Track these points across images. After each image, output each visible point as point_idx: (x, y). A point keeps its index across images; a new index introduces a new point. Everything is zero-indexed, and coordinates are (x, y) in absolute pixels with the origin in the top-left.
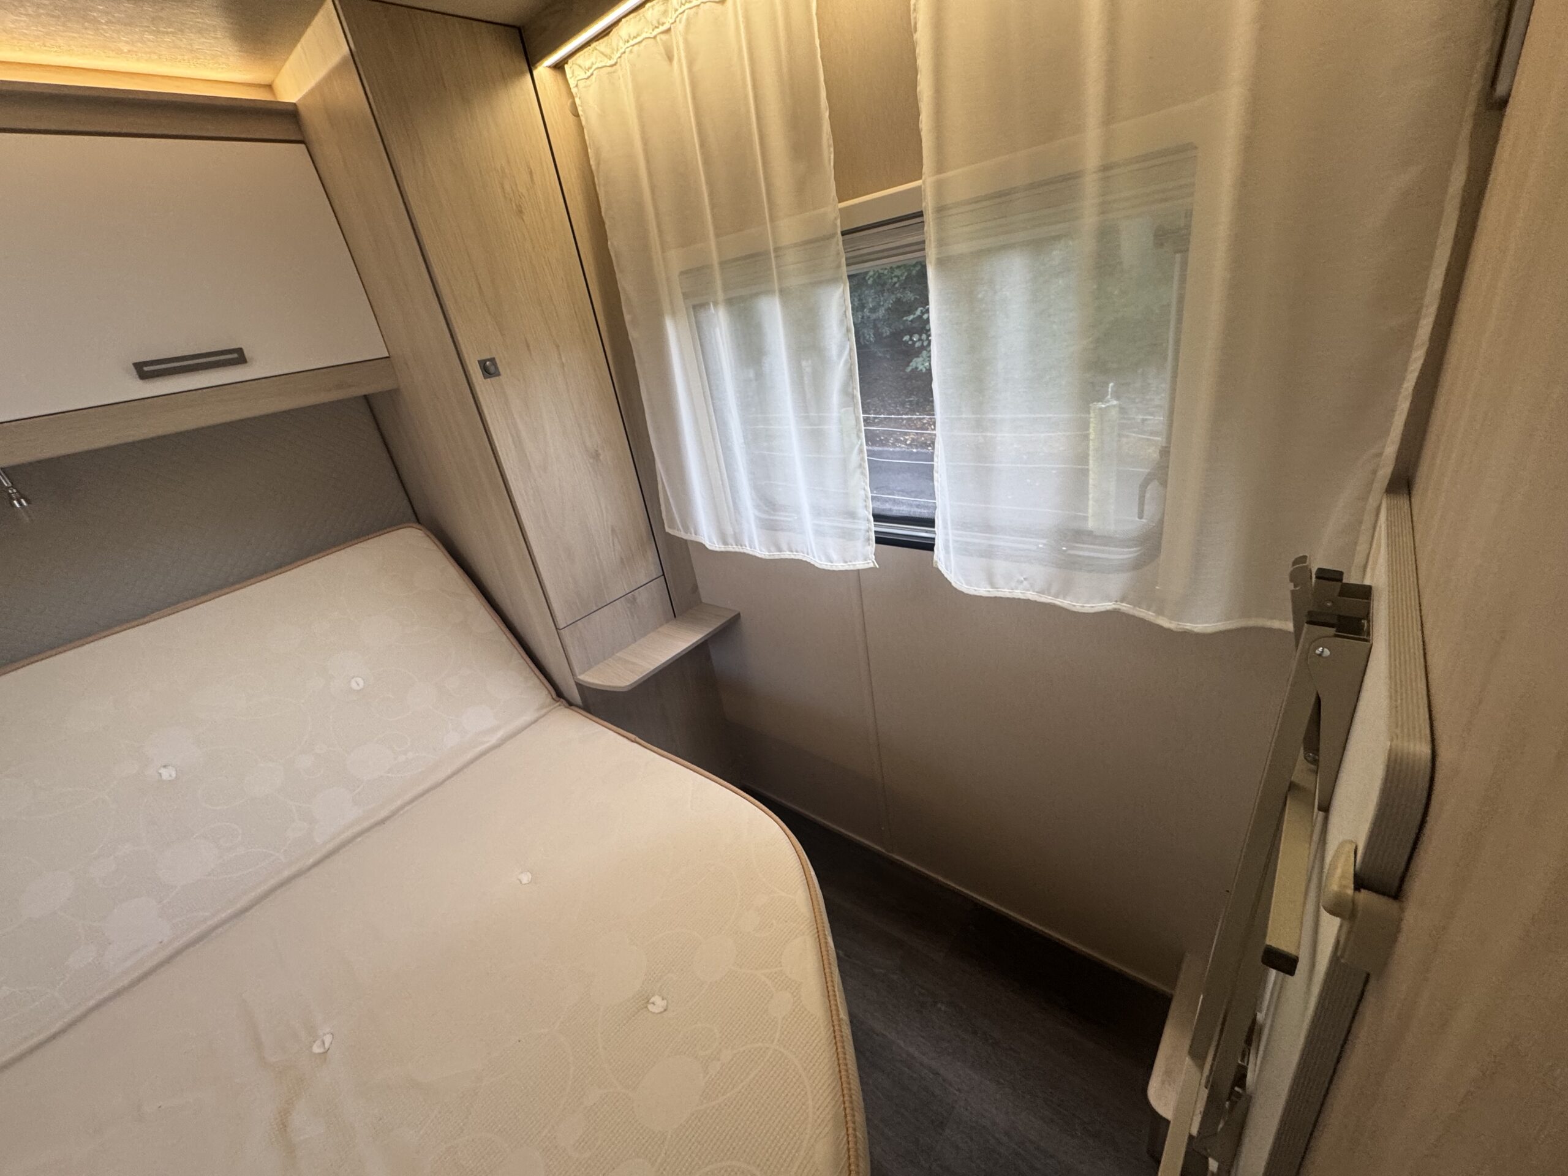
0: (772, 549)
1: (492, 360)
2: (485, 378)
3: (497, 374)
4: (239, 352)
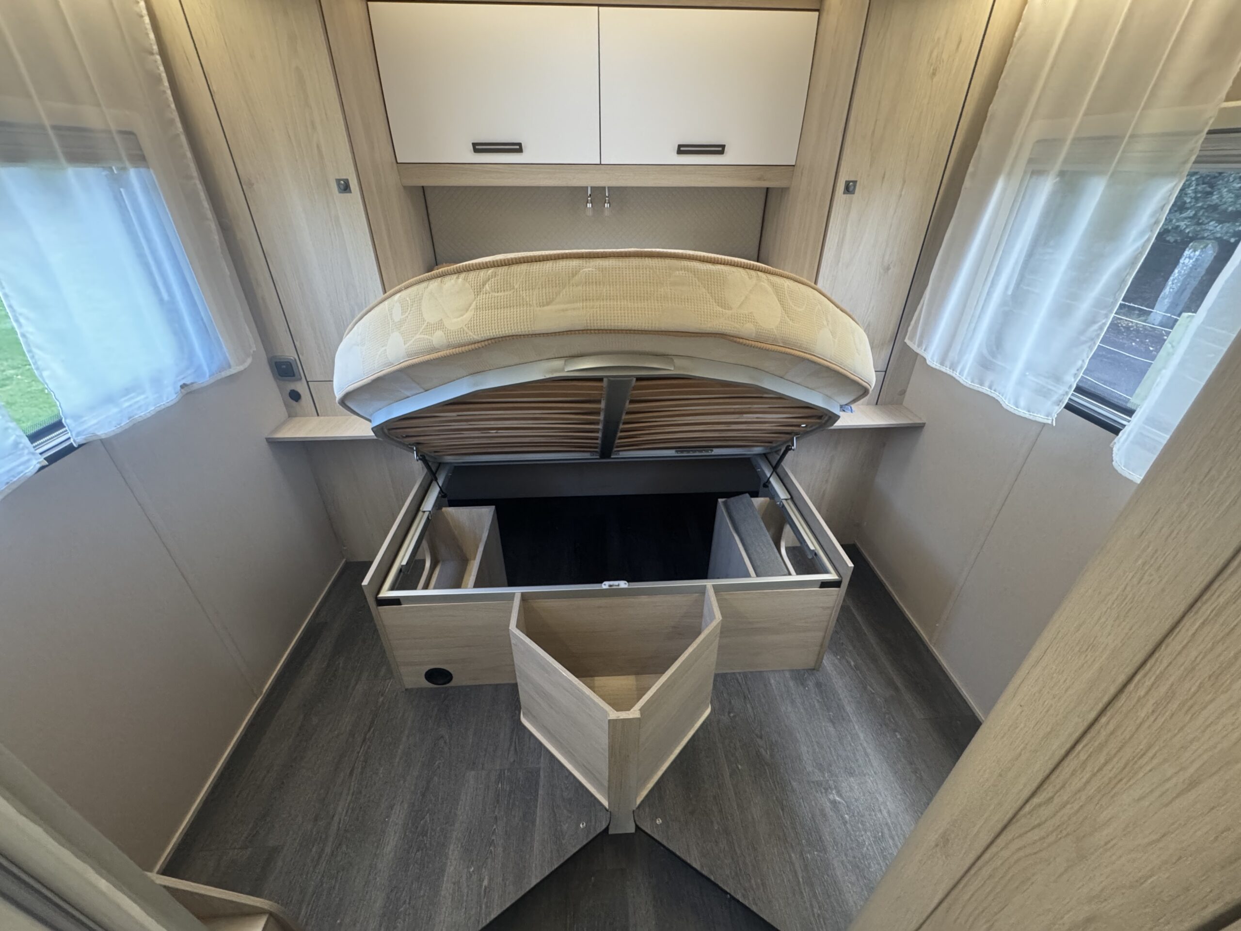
0: (976, 381)
1: (855, 182)
2: (844, 193)
3: (853, 192)
4: (723, 147)
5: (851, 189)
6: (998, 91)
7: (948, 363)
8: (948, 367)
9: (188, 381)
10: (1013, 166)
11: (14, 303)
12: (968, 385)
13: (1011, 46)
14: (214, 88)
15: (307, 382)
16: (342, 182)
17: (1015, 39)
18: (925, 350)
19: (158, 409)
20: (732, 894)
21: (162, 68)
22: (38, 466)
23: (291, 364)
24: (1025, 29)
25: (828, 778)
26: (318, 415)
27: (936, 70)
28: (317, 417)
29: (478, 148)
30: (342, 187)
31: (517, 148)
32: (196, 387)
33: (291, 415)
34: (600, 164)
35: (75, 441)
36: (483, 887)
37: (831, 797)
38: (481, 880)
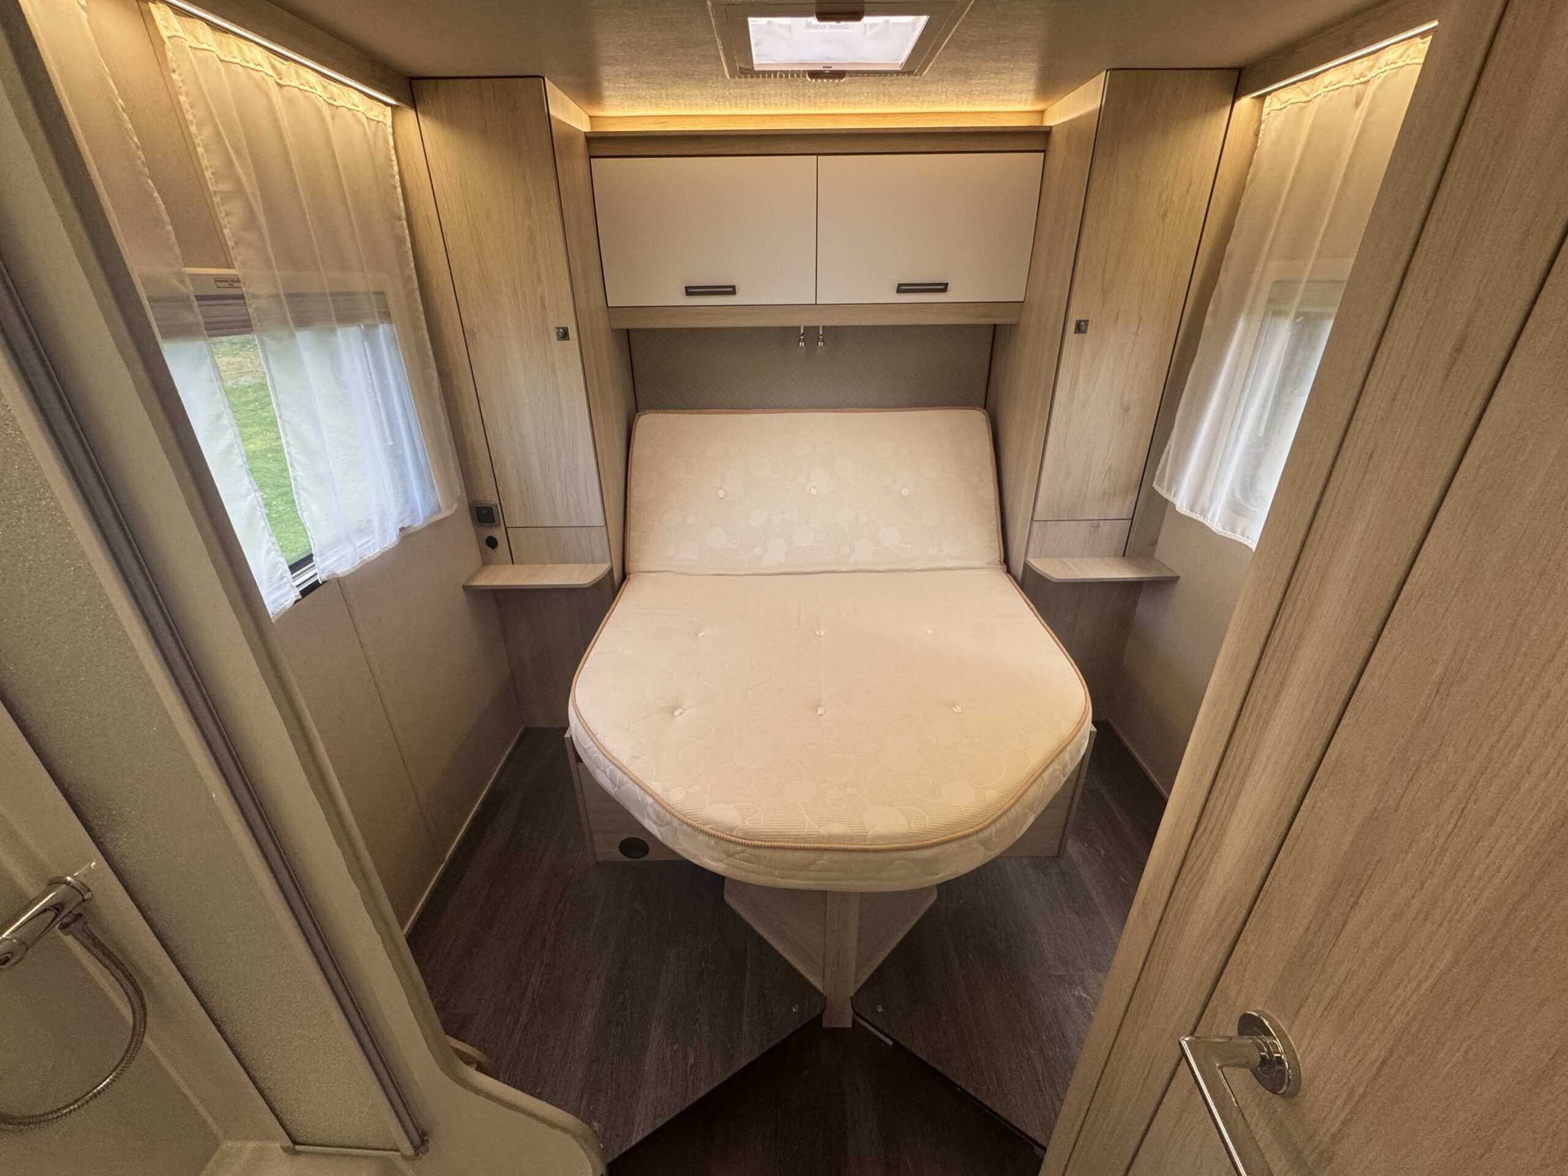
0: (1228, 527)
1: (1086, 322)
2: (1075, 333)
3: (1085, 332)
4: (946, 285)
5: (1083, 328)
6: (1234, 231)
7: (1198, 509)
8: (1199, 513)
9: (406, 524)
10: (1252, 307)
11: (292, 450)
12: (1219, 533)
13: (1244, 188)
14: (450, 246)
15: (506, 528)
16: (561, 330)
17: (1247, 182)
18: (1174, 496)
19: (383, 551)
20: (963, 1087)
21: (407, 232)
22: (295, 599)
23: (491, 508)
24: (1255, 174)
25: (1073, 973)
26: (513, 563)
27: (1167, 211)
28: (511, 566)
29: (690, 291)
30: (561, 334)
31: (731, 290)
32: (412, 530)
33: (486, 562)
34: (816, 304)
35: (320, 578)
36: (689, 1065)
37: (1076, 993)
38: (686, 1058)
